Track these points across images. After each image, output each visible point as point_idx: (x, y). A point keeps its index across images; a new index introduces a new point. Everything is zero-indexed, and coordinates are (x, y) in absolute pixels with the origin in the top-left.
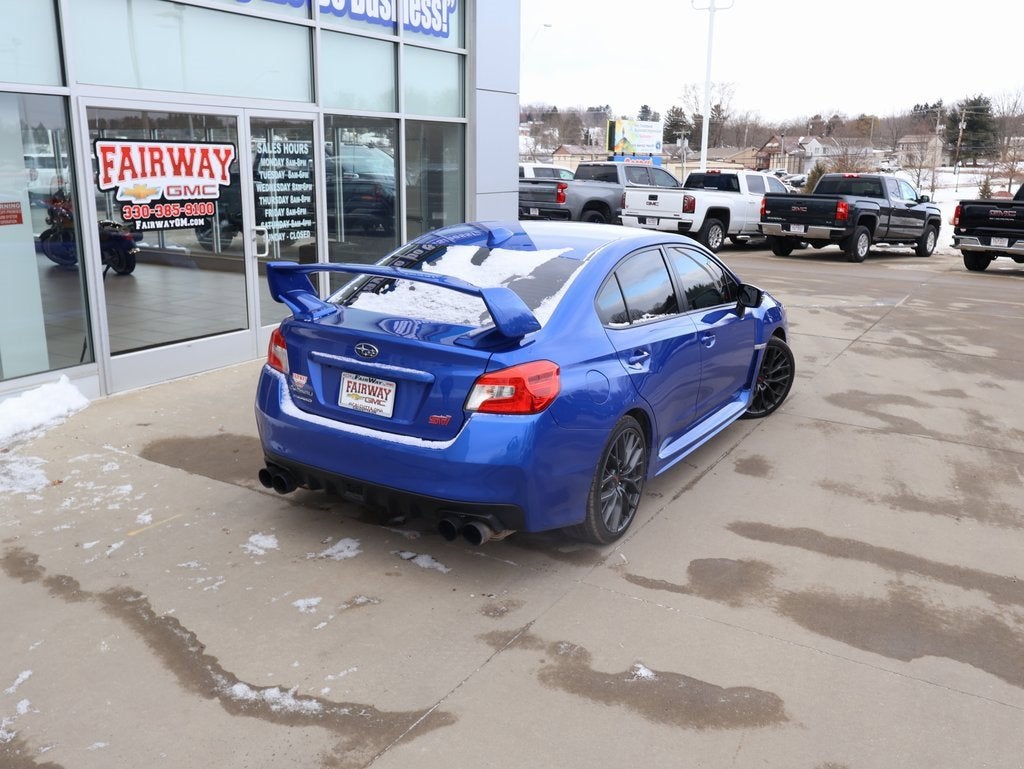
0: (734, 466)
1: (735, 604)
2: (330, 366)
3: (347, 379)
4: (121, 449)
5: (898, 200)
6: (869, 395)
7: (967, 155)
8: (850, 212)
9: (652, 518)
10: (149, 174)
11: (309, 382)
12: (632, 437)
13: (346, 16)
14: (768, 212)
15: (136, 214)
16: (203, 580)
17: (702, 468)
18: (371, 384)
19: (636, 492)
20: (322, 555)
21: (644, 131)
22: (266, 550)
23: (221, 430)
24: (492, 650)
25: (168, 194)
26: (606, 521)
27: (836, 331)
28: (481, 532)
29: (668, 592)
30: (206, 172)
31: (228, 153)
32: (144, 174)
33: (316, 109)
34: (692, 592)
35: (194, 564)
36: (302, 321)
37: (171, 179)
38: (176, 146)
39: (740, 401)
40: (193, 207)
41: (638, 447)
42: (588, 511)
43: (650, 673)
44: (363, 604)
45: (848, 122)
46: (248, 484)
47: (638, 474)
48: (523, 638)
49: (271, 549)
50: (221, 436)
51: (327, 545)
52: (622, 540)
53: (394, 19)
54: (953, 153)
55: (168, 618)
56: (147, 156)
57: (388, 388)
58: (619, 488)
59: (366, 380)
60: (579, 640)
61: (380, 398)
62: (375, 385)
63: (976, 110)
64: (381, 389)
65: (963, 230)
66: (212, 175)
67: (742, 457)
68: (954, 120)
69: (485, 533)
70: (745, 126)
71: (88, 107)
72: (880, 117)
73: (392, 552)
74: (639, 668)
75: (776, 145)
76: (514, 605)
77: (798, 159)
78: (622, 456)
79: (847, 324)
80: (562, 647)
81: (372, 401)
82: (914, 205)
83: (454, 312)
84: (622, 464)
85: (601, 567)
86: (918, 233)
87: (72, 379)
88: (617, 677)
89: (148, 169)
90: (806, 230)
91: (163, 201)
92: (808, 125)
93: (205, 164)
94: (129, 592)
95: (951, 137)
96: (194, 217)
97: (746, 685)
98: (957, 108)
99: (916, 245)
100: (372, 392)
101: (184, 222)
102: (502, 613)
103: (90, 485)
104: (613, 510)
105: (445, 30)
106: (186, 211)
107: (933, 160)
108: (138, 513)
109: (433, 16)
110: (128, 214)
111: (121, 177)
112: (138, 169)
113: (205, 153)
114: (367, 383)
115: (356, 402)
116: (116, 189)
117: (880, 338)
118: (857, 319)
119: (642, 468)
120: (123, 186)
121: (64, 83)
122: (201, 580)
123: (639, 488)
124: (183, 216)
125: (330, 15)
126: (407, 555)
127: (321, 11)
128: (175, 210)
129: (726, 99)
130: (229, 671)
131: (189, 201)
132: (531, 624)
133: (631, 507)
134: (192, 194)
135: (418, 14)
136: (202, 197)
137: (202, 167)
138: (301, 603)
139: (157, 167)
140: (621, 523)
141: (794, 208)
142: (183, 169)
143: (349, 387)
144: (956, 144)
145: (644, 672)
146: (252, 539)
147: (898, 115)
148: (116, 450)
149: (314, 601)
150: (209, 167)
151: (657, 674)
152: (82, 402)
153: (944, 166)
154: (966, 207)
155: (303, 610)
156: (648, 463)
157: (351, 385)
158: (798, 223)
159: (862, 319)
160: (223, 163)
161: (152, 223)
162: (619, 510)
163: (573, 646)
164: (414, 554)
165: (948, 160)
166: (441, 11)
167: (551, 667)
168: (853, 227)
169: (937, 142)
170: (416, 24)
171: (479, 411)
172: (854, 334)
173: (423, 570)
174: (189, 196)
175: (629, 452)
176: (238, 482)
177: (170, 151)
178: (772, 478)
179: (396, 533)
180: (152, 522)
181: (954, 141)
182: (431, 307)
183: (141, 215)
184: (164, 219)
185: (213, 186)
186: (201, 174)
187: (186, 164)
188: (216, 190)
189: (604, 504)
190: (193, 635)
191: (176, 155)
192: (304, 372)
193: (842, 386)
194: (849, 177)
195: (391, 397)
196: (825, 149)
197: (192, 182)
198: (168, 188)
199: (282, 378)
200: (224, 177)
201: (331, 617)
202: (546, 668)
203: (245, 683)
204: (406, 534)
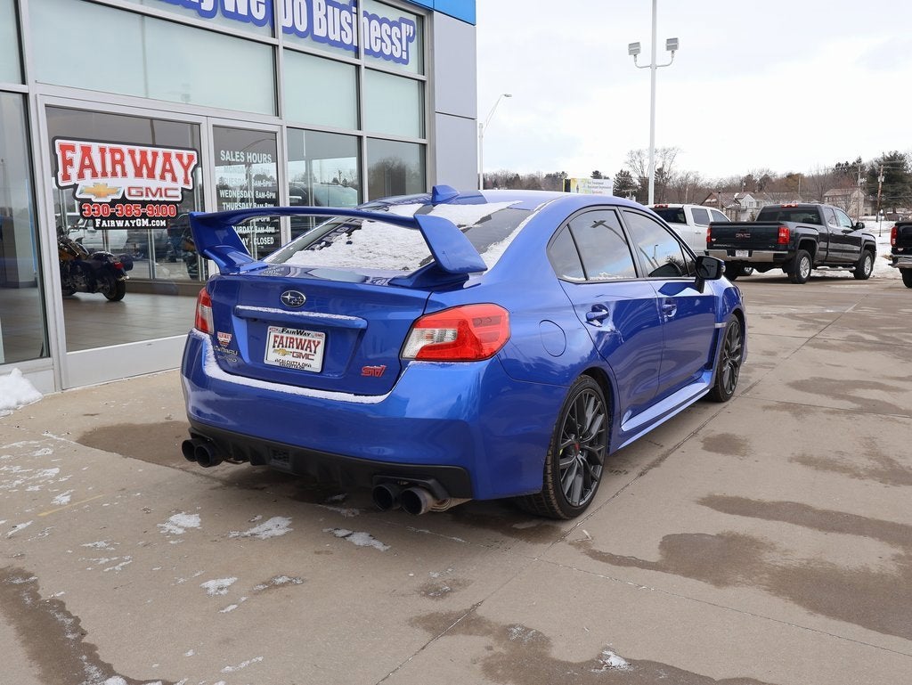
0: (702, 445)
1: (719, 583)
2: (255, 320)
3: (273, 333)
4: (59, 436)
5: (835, 227)
6: (836, 381)
7: (887, 205)
8: (791, 239)
9: (617, 494)
10: (109, 174)
11: (234, 338)
12: (593, 399)
13: (309, 38)
14: (714, 240)
15: (96, 212)
16: (107, 560)
17: (669, 445)
18: (299, 337)
19: (598, 463)
20: (246, 533)
21: (597, 187)
22: (186, 529)
23: (167, 418)
24: (428, 636)
25: (130, 195)
26: (566, 493)
27: (790, 332)
28: (422, 500)
29: (638, 570)
30: (168, 176)
31: (190, 158)
32: (104, 174)
33: (279, 122)
34: (668, 569)
35: (101, 544)
36: (228, 274)
37: (131, 180)
38: (137, 149)
39: (703, 382)
40: (155, 208)
41: (599, 413)
42: (545, 479)
43: (623, 662)
44: (283, 585)
45: (778, 180)
46: (181, 466)
47: (599, 444)
48: (469, 622)
49: (192, 528)
50: (167, 424)
51: (254, 524)
52: (584, 516)
53: (355, 44)
54: (874, 204)
55: (53, 601)
56: (108, 156)
57: (317, 340)
58: (579, 457)
59: (294, 333)
60: (537, 623)
61: (308, 352)
62: (303, 338)
63: (892, 165)
64: (310, 341)
65: (900, 249)
66: (174, 179)
67: (711, 435)
68: (873, 175)
69: (426, 501)
70: (685, 186)
71: (46, 106)
72: (806, 175)
73: (325, 530)
74: (609, 656)
75: (714, 200)
76: (460, 585)
77: (734, 212)
78: (582, 418)
79: (800, 326)
80: (515, 631)
81: (299, 356)
82: (851, 232)
83: (392, 261)
84: (582, 429)
85: (561, 544)
86: (856, 257)
87: (25, 373)
88: (581, 666)
89: (109, 169)
90: (750, 255)
91: (124, 200)
92: (741, 184)
93: (168, 167)
94: (20, 573)
95: (871, 190)
96: (156, 219)
97: (744, 675)
98: (875, 163)
99: (854, 268)
100: (300, 345)
101: (145, 222)
102: (444, 594)
103: (16, 469)
104: (574, 480)
105: (404, 57)
106: (149, 213)
107: (857, 210)
108: (57, 494)
109: (393, 44)
110: (87, 212)
111: (81, 176)
112: (99, 168)
113: (167, 157)
114: (295, 336)
115: (283, 358)
116: (75, 186)
117: (835, 336)
118: (809, 321)
119: (604, 437)
120: (81, 183)
121: (24, 82)
122: (103, 561)
123: (601, 458)
124: (144, 216)
125: (292, 36)
126: (341, 533)
127: (284, 31)
128: (136, 211)
129: (668, 162)
130: (106, 661)
131: (151, 202)
132: (477, 605)
133: (593, 479)
134: (154, 195)
135: (379, 41)
136: (164, 199)
137: (164, 170)
138: (212, 585)
139: (118, 168)
140: (582, 496)
141: (739, 235)
142: (145, 171)
143: (275, 341)
144: (876, 196)
145: (615, 661)
146: (173, 519)
147: (822, 173)
148: (55, 437)
149: (227, 582)
150: (172, 171)
151: (631, 662)
152: (34, 395)
153: (866, 215)
154: (902, 228)
155: (212, 591)
156: (610, 433)
157: (278, 340)
158: (742, 248)
159: (814, 322)
160: (186, 168)
161: (113, 222)
162: (580, 481)
163: (527, 630)
164: (350, 532)
165: (870, 210)
166: (400, 40)
167: (501, 655)
168: (794, 251)
169: (859, 194)
170: (376, 49)
171: (417, 359)
172: (810, 334)
173: (358, 548)
174: (151, 198)
175: (589, 415)
176: (174, 465)
177: (132, 153)
178: (744, 455)
179: (332, 511)
180: (69, 502)
181: (874, 193)
182: (367, 258)
183: (101, 213)
184: (124, 218)
185: (176, 189)
186: (163, 177)
187: (147, 167)
188: (179, 193)
189: (563, 471)
190: (77, 620)
191: (138, 157)
192: (228, 328)
193: (805, 374)
194: (788, 207)
195: (320, 349)
196: (758, 203)
197: (154, 184)
198: (129, 188)
199: (207, 337)
200: (186, 181)
201: (243, 599)
202: (494, 656)
203: (122, 676)
204: (344, 511)
